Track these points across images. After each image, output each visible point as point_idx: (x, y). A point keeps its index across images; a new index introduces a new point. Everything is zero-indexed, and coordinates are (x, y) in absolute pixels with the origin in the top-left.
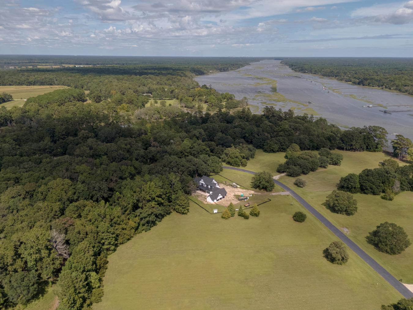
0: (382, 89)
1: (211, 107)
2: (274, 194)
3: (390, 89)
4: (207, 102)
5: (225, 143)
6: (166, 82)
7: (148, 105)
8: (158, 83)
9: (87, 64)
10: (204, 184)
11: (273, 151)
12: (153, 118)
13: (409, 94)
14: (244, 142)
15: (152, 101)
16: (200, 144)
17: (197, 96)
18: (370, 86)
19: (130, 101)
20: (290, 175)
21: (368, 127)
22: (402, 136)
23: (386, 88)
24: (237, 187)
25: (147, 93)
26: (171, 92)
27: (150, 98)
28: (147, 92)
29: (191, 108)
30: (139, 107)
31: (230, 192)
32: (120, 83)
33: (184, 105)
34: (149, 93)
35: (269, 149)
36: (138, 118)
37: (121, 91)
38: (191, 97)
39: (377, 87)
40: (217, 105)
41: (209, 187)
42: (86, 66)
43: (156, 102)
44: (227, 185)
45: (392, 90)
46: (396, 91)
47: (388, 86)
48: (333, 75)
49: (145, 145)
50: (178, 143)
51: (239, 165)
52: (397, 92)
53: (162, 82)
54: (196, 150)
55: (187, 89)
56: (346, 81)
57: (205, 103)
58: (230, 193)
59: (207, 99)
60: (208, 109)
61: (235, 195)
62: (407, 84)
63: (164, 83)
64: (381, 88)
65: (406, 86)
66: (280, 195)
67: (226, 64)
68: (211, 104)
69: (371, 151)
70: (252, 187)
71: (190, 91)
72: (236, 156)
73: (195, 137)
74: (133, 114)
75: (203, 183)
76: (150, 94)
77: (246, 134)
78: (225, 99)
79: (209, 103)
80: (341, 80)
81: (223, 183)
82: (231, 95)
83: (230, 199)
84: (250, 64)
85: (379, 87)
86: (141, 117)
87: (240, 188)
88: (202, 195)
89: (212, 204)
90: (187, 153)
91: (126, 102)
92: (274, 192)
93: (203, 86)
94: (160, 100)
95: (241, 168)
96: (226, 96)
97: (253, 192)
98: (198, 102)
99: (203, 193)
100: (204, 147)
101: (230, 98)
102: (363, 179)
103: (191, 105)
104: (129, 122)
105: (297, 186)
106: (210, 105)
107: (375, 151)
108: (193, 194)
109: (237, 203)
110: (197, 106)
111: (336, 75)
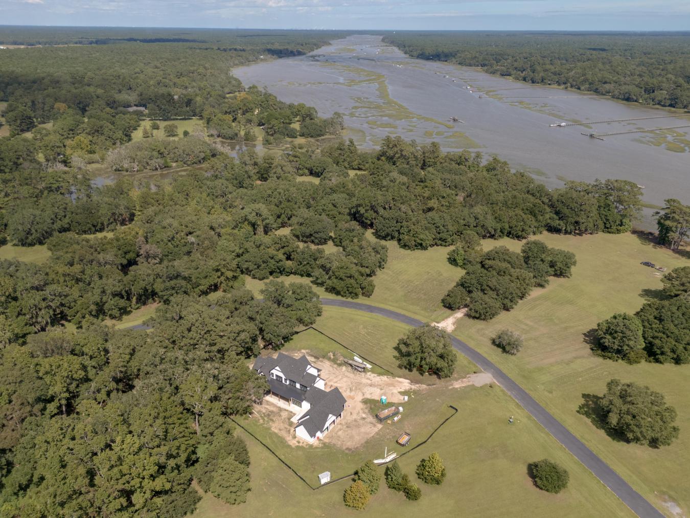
0: (566, 88)
1: (272, 135)
2: (457, 385)
3: (579, 89)
4: (263, 125)
5: (317, 233)
6: (176, 80)
7: (137, 135)
8: (159, 84)
9: (15, 43)
10: (284, 377)
11: (421, 246)
12: (148, 167)
13: (613, 97)
14: (358, 227)
15: (146, 124)
16: (260, 245)
17: (241, 111)
18: (545, 84)
19: (95, 128)
20: (477, 315)
21: (604, 182)
22: (679, 202)
23: (572, 86)
24: (365, 369)
25: (136, 105)
26: (187, 103)
27: (144, 118)
28: (137, 103)
29: (232, 139)
30: (118, 141)
31: (351, 390)
32: (76, 85)
33: (215, 132)
34: (141, 106)
35: (414, 243)
36: (114, 168)
37: (79, 103)
38: (230, 113)
39: (556, 86)
40: (284, 130)
41: (298, 386)
42: (11, 47)
43: (156, 127)
44: (340, 365)
45: (583, 90)
46: (589, 92)
47: (574, 83)
48: (477, 63)
49: (126, 253)
50: (207, 243)
51: (356, 295)
52: (590, 94)
53: (167, 81)
54: (252, 259)
55: (220, 96)
56: (503, 75)
57: (259, 125)
58: (352, 394)
59: (263, 118)
60: (267, 141)
61: (366, 401)
62: (608, 80)
63: (171, 83)
64: (563, 86)
65: (605, 83)
66: (473, 387)
67: (289, 43)
68: (271, 128)
69: (612, 233)
70: (400, 367)
71: (226, 100)
72: (349, 275)
73: (246, 223)
74: (103, 159)
75: (281, 375)
76: (142, 109)
77: (359, 209)
78: (297, 115)
79: (266, 126)
80: (494, 73)
81: (329, 359)
82: (310, 108)
83: (355, 416)
84: (331, 42)
85: (559, 85)
86: (122, 167)
87: (372, 371)
88: (280, 409)
89: (311, 446)
90: (231, 270)
91: (87, 131)
92: (457, 380)
93: (250, 88)
94: (165, 120)
95: (361, 300)
96: (299, 111)
97: (405, 384)
98: (245, 126)
99: (282, 404)
100: (272, 251)
101: (308, 116)
102: (652, 328)
103: (230, 132)
104: (89, 186)
105: (500, 350)
106: (269, 130)
107: (618, 231)
108: (256, 408)
109: (377, 433)
110: (242, 133)
111: (482, 63)
